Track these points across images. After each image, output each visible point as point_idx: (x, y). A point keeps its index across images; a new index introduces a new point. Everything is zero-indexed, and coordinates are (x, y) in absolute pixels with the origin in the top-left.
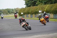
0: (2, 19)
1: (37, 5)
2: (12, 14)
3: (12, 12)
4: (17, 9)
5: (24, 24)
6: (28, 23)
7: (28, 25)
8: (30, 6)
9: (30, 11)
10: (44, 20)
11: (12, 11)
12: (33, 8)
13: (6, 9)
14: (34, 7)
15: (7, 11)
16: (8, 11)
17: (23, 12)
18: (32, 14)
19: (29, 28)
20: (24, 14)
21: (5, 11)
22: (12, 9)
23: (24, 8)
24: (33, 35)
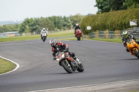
0: (44, 41)
1: (125, 8)
2: (64, 30)
3: (64, 25)
4: (76, 16)
5: (63, 56)
6: (73, 55)
7: (75, 59)
8: (108, 10)
9: (109, 23)
10: (136, 47)
11: (65, 23)
12: (115, 16)
13: (50, 18)
14: (119, 11)
15: (53, 22)
16: (55, 23)
17: (90, 25)
18: (114, 30)
19: (76, 67)
20: (94, 29)
21: (47, 21)
22: (65, 17)
23: (93, 16)
24: (114, 81)
